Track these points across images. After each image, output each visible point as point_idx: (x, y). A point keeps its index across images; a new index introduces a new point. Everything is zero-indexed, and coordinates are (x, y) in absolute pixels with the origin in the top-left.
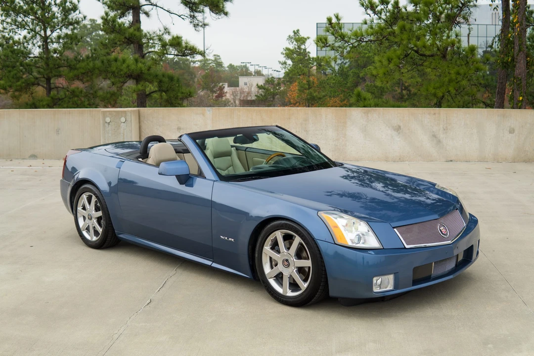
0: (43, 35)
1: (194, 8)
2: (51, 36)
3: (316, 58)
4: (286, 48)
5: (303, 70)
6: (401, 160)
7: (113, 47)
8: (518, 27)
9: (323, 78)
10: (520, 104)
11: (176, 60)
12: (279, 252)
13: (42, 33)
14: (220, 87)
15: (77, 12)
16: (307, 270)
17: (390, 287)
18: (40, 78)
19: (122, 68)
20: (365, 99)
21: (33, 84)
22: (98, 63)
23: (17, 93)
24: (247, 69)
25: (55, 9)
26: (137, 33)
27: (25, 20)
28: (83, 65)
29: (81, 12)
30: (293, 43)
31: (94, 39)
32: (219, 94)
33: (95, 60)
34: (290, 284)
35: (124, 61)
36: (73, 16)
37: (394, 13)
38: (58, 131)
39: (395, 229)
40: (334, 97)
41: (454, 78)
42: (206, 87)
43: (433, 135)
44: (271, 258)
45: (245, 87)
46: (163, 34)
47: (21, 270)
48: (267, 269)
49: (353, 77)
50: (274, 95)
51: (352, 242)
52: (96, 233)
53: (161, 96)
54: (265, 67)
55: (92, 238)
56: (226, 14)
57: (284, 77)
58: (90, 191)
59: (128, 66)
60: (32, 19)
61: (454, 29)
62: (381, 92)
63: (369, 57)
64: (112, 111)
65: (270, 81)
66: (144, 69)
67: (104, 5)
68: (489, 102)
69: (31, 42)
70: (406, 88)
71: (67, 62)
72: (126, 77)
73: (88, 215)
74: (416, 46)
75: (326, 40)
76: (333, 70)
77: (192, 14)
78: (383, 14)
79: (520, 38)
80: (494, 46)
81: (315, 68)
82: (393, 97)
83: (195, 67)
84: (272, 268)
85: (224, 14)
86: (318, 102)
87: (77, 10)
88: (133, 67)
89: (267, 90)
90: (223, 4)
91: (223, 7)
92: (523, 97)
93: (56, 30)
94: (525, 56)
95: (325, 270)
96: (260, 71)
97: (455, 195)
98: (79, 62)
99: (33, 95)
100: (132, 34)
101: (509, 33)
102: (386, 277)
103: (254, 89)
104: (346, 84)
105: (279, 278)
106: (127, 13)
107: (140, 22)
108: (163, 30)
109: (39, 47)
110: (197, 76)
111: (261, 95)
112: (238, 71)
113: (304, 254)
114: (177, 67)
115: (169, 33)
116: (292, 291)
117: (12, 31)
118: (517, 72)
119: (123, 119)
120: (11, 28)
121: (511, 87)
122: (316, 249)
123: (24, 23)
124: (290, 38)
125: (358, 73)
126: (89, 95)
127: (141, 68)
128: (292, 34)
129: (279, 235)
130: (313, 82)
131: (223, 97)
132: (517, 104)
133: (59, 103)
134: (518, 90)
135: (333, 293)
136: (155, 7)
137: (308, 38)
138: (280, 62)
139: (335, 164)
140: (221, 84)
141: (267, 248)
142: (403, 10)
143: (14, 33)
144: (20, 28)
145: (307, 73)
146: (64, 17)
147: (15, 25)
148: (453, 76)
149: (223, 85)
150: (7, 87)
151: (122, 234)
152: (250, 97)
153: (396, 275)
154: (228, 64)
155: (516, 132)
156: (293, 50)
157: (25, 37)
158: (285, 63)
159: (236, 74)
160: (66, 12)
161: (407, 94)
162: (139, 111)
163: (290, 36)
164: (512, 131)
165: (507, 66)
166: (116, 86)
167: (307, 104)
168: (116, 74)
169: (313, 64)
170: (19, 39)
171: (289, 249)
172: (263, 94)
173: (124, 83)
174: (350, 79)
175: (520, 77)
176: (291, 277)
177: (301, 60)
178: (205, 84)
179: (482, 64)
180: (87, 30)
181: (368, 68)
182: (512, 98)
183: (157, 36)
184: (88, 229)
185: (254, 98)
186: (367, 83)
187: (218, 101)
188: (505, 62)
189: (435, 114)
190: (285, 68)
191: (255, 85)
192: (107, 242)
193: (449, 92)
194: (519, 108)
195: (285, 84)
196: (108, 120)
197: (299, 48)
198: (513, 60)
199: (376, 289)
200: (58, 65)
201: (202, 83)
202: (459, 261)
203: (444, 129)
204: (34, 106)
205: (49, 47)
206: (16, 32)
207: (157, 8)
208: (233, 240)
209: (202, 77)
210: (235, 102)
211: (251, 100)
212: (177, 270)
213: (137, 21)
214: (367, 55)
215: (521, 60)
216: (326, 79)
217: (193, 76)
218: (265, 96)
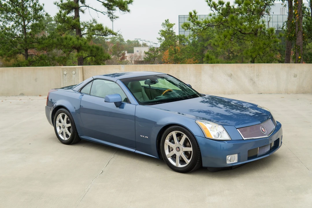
0: (23, 25)
1: (110, 8)
2: (27, 25)
3: (179, 36)
4: (161, 30)
5: (172, 43)
6: (233, 93)
7: (63, 31)
8: (297, 17)
9: (183, 47)
10: (299, 61)
11: (97, 38)
12: (174, 143)
13: (23, 23)
14: (123, 53)
15: (42, 11)
16: (190, 153)
17: (236, 161)
18: (22, 49)
19: (70, 43)
20: (211, 59)
21: (18, 53)
22: (55, 40)
23: (8, 58)
24: (138, 43)
25: (29, 9)
26: (77, 22)
27: (12, 16)
28: (46, 41)
29: (45, 11)
30: (165, 27)
31: (49, 26)
32: (122, 57)
33: (53, 39)
34: (180, 161)
35: (71, 39)
36: (40, 13)
37: (227, 10)
38: (36, 80)
39: (238, 130)
40: (190, 58)
41: (262, 46)
42: (115, 53)
43: (251, 79)
44: (169, 146)
45: (137, 53)
46: (92, 23)
47: (27, 157)
48: (167, 152)
49: (200, 46)
50: (154, 58)
51: (215, 137)
52: (67, 136)
53: (92, 59)
54: (149, 42)
55: (65, 139)
56: (129, 11)
57: (160, 47)
58: (64, 112)
59: (73, 42)
60: (16, 15)
61: (261, 18)
62: (217, 55)
63: (210, 35)
64: (67, 68)
65: (152, 50)
66: (83, 44)
67: (58, 7)
68: (281, 60)
69: (16, 28)
70: (232, 53)
71: (37, 40)
72: (72, 48)
73: (63, 126)
74: (240, 28)
75: (189, 25)
76: (189, 43)
77: (109, 11)
78: (221, 10)
79: (299, 23)
80: (284, 28)
81: (178, 41)
82: (224, 58)
83: (108, 42)
84: (170, 152)
85: (127, 11)
86: (180, 61)
87: (42, 9)
88: (76, 42)
89: (150, 55)
90: (127, 5)
91: (127, 7)
92: (301, 56)
93: (30, 22)
94: (302, 33)
95: (200, 153)
96: (146, 44)
97: (268, 111)
98: (44, 40)
99: (17, 59)
100: (75, 23)
101: (293, 20)
102: (233, 156)
103: (143, 54)
104: (197, 51)
105: (174, 157)
106: (71, 11)
107: (79, 16)
108: (92, 21)
109: (21, 31)
110: (109, 47)
111: (147, 57)
112: (133, 44)
113: (188, 144)
114: (97, 42)
115: (96, 22)
116: (181, 165)
117: (4, 22)
118: (298, 42)
119: (74, 72)
120: (4, 20)
121: (294, 51)
122: (195, 141)
123: (12, 17)
124: (163, 24)
125: (203, 44)
126: (50, 59)
127: (80, 43)
128: (165, 22)
129: (174, 134)
130: (178, 50)
131: (124, 59)
132: (298, 61)
133: (32, 64)
134: (298, 53)
135: (204, 165)
136: (88, 7)
137: (174, 24)
138: (158, 38)
139: (201, 95)
140: (123, 52)
141: (167, 141)
142: (232, 8)
143: (6, 23)
144: (9, 21)
145: (174, 45)
146: (35, 14)
147: (7, 19)
148: (262, 45)
149: (124, 52)
150: (3, 55)
151: (83, 136)
152: (141, 59)
153: (239, 154)
154: (127, 40)
155: (298, 77)
156: (166, 31)
157: (13, 26)
158: (161, 39)
159: (132, 46)
160: (36, 11)
161: (232, 56)
162: (83, 68)
163: (163, 23)
164: (295, 76)
165: (291, 39)
166: (66, 53)
167: (174, 63)
168: (66, 47)
169: (177, 39)
170: (9, 27)
171: (179, 141)
172: (148, 57)
173: (70, 51)
174: (199, 48)
175: (299, 45)
176: (181, 157)
177: (170, 37)
178: (114, 52)
179: (278, 38)
180: (45, 21)
181: (209, 41)
182: (295, 57)
183: (89, 24)
184: (62, 134)
185: (143, 59)
186: (209, 50)
187: (122, 61)
188: (290, 37)
189: (251, 67)
190: (161, 42)
191: (143, 52)
192: (73, 141)
193: (259, 54)
194: (299, 63)
195: (161, 51)
196: (65, 73)
197: (169, 30)
198: (295, 36)
199: (228, 162)
200: (32, 42)
201: (112, 51)
202: (272, 147)
203: (257, 76)
204: (18, 65)
205: (27, 32)
206: (7, 23)
207: (89, 8)
208: (147, 137)
209: (112, 47)
210: (132, 62)
211: (141, 61)
212: (115, 155)
213: (77, 16)
214: (209, 33)
215: (299, 35)
216: (185, 48)
217: (107, 47)
218: (149, 58)
